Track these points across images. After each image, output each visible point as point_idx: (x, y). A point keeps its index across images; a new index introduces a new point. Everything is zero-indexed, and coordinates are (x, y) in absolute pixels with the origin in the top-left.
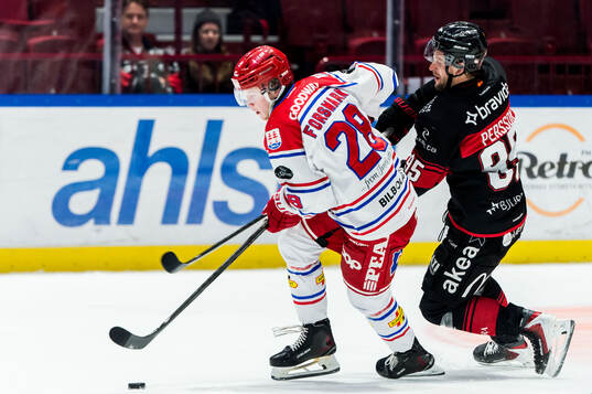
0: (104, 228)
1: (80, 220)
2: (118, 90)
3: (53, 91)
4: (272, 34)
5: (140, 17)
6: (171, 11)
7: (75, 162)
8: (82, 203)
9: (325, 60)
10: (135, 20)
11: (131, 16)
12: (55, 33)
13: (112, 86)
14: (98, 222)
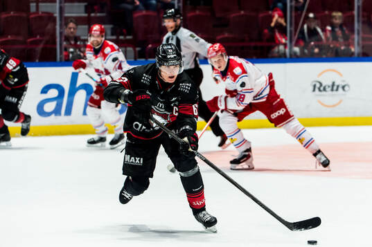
0: (58, 117)
1: (49, 114)
2: (63, 60)
3: (37, 61)
4: (130, 35)
5: (74, 29)
6: (86, 27)
7: (46, 90)
8: (50, 107)
9: (150, 46)
10: (72, 30)
11: (70, 28)
12: (38, 37)
13: (61, 58)
14: (56, 115)
